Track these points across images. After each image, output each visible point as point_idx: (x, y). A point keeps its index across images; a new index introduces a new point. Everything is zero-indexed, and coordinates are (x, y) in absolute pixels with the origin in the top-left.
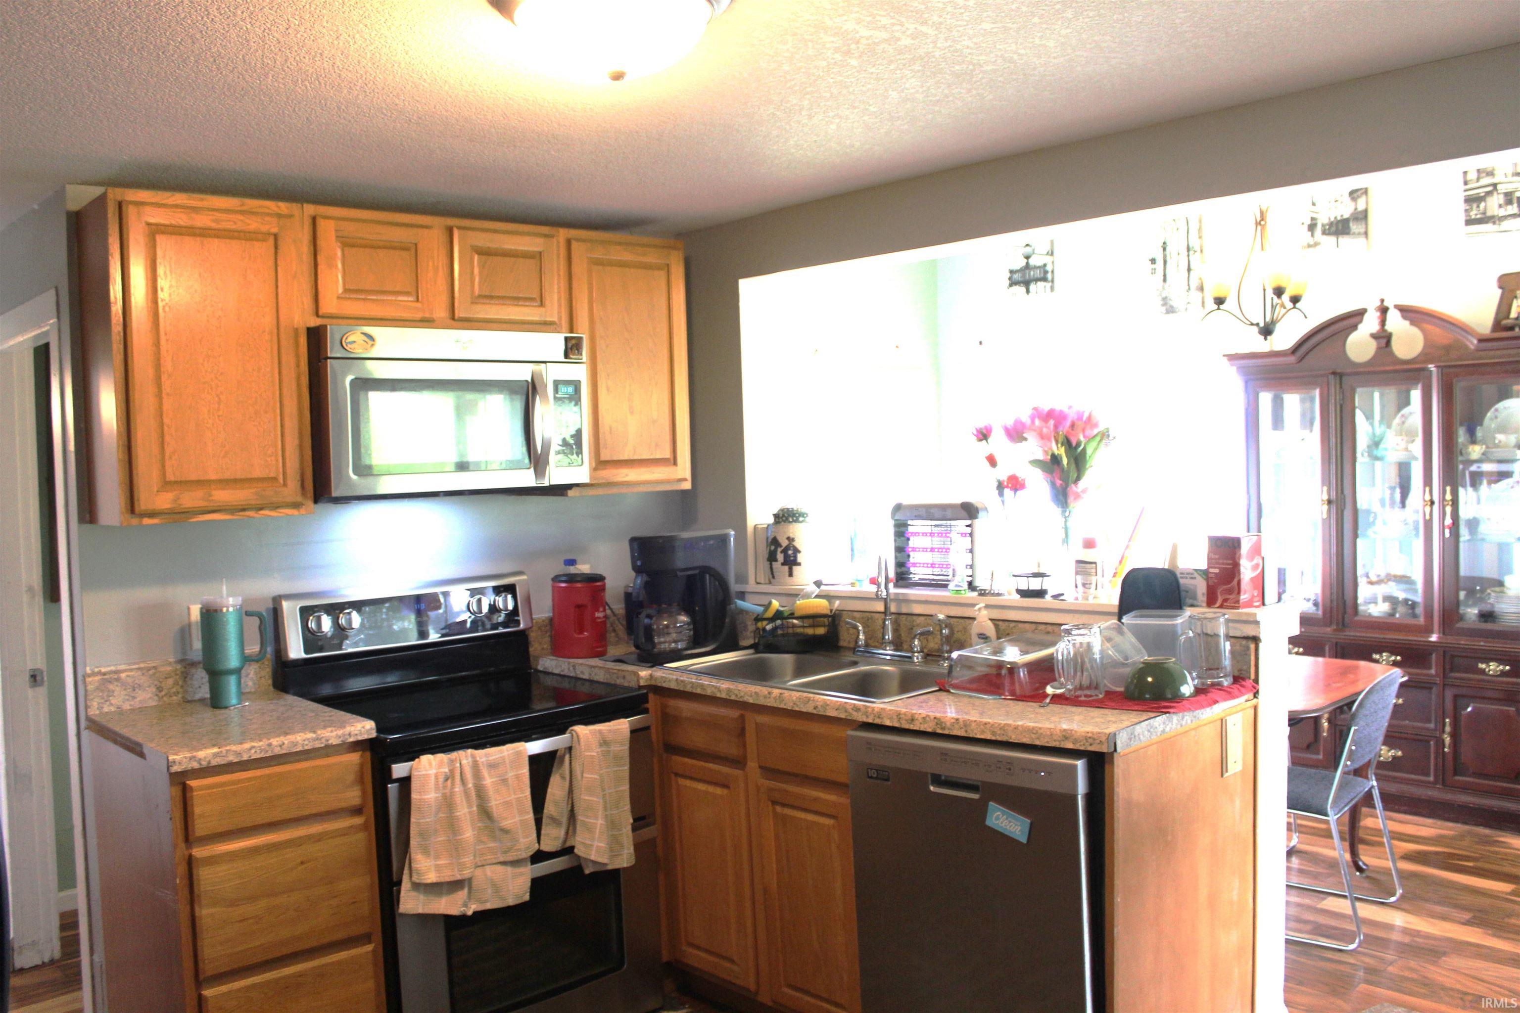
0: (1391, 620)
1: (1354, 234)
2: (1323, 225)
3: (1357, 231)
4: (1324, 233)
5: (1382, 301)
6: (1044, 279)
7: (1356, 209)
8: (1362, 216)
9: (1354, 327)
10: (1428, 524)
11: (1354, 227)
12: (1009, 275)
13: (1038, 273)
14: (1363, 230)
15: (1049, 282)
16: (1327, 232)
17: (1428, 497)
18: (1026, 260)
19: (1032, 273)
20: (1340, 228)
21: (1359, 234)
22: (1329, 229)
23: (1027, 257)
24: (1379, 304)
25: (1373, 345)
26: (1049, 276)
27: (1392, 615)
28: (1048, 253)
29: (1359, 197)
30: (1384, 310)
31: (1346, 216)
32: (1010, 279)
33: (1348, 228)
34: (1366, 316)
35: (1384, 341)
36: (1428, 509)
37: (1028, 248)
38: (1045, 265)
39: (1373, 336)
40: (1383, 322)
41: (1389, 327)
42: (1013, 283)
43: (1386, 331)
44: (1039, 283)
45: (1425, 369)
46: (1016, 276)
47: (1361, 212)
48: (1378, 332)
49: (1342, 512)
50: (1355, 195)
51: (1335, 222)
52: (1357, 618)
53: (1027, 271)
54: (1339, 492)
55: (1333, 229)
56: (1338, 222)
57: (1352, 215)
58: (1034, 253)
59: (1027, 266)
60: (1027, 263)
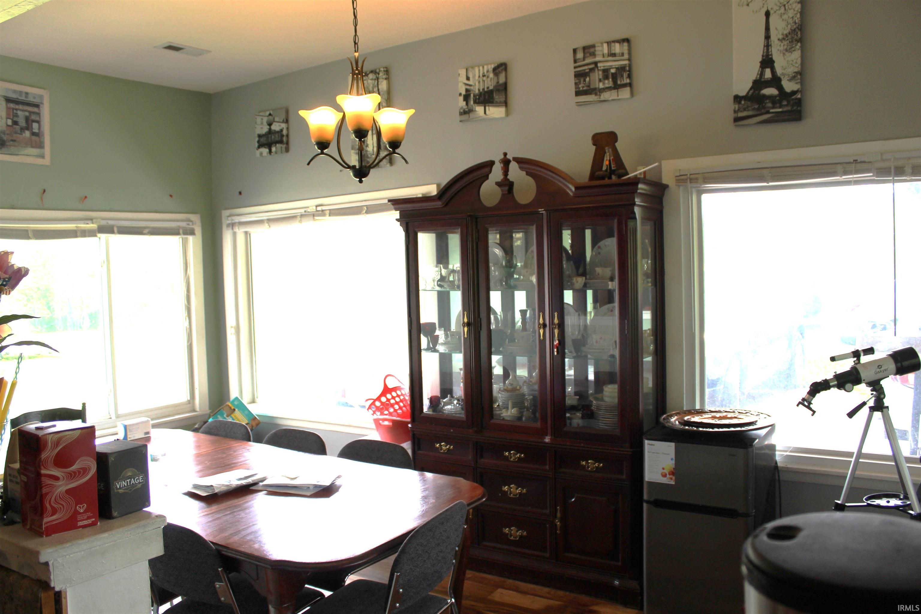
0: (519, 423)
1: (497, 102)
2: (474, 96)
3: (498, 100)
4: (475, 102)
5: (505, 154)
6: (281, 142)
7: (498, 82)
8: (503, 88)
9: (486, 177)
10: (542, 343)
11: (497, 97)
12: (257, 139)
13: (276, 137)
14: (503, 100)
15: (284, 144)
16: (477, 101)
17: (541, 321)
18: (268, 127)
19: (273, 137)
20: (487, 97)
21: (500, 102)
22: (479, 99)
23: (270, 124)
24: (502, 157)
25: (498, 192)
26: (285, 139)
27: (519, 418)
28: (283, 121)
29: (500, 72)
30: (506, 162)
31: (491, 88)
32: (258, 142)
33: (492, 97)
34: (494, 168)
35: (506, 188)
36: (541, 331)
37: (270, 117)
38: (282, 130)
39: (497, 184)
40: (506, 172)
41: (511, 177)
42: (261, 145)
43: (508, 180)
44: (277, 145)
45: (538, 213)
46: (263, 140)
47: (501, 85)
48: (502, 180)
49: (479, 333)
50: (497, 71)
51: (483, 93)
52: (493, 421)
53: (270, 136)
54: (477, 316)
55: (482, 99)
56: (486, 92)
57: (495, 87)
58: (274, 121)
59: (270, 132)
60: (270, 129)
